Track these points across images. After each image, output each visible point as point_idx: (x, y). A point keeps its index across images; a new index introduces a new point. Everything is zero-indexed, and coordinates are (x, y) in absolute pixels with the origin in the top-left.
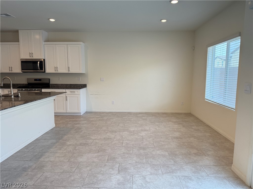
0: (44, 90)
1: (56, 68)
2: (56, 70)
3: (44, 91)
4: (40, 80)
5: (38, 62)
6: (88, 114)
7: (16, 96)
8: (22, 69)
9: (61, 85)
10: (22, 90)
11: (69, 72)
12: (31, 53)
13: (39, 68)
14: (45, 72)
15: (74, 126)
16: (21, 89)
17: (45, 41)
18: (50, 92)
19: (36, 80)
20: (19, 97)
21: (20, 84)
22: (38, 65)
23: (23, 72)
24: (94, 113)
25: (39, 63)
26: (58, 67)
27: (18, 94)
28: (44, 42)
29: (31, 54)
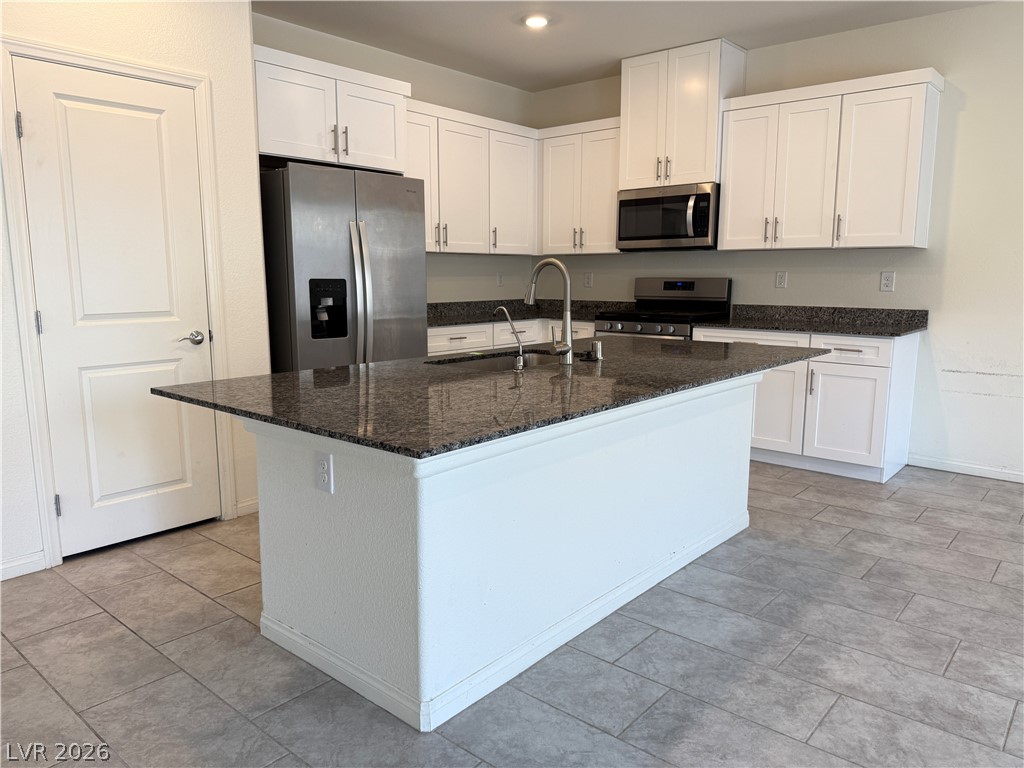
0: (701, 334)
1: (771, 226)
2: (770, 234)
3: (702, 339)
4: (688, 285)
5: (686, 198)
6: (920, 479)
7: (585, 356)
8: (620, 238)
9: (783, 311)
10: (611, 327)
11: (836, 245)
12: (663, 159)
13: (690, 231)
14: (714, 246)
15: (851, 545)
16: (607, 325)
17: (731, 94)
18: (727, 344)
19: (670, 285)
20: (597, 360)
21: (605, 303)
22: (690, 212)
23: (621, 250)
24: (960, 479)
25: (691, 203)
26: (782, 219)
27: (594, 346)
28: (726, 98)
29: (663, 165)
